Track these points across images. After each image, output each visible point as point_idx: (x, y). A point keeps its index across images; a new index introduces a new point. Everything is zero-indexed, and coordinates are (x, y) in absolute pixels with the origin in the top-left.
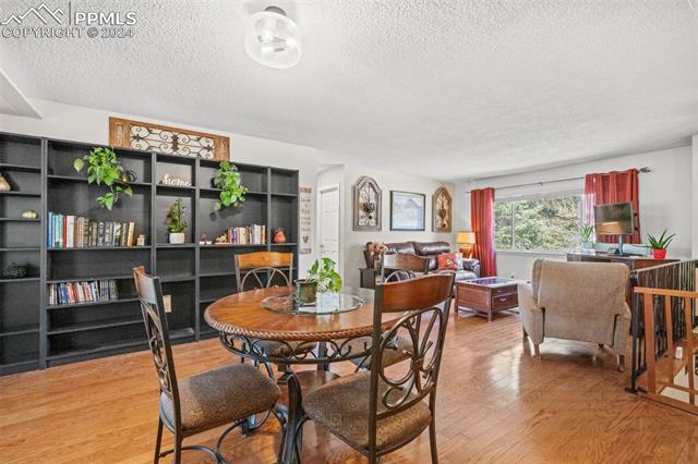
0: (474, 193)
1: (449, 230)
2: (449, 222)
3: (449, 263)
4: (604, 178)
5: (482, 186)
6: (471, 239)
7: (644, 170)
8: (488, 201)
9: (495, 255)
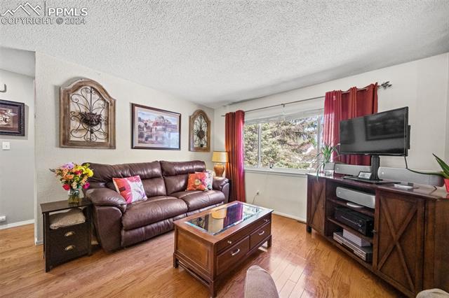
0: (228, 116)
1: (208, 150)
2: (208, 142)
3: (197, 183)
4: (344, 96)
5: (234, 109)
6: (224, 158)
7: (386, 85)
8: (238, 124)
9: (244, 173)
